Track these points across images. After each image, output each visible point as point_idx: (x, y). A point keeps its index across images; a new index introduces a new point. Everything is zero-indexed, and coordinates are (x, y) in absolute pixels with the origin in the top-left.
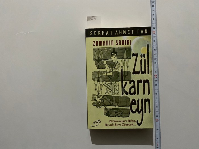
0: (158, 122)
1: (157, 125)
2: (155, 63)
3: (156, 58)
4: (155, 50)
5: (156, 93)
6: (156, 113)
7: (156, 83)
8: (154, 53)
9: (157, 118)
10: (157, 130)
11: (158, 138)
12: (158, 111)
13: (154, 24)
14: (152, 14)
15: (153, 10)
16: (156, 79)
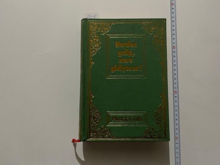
0: (178, 140)
1: (177, 143)
2: (175, 79)
3: (176, 73)
4: (175, 65)
5: (175, 109)
6: (176, 130)
7: (176, 99)
9: (177, 136)
11: (178, 158)
12: (178, 128)
13: (174, 39)
14: (173, 29)
15: (173, 26)
16: (176, 95)
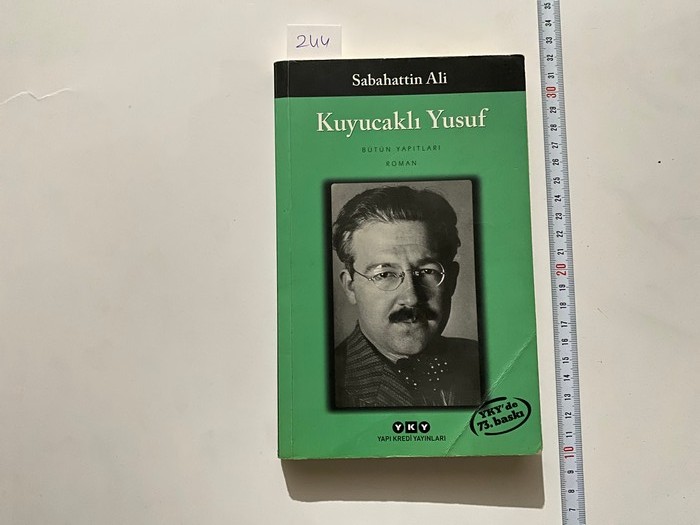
1: (571, 472)
2: (559, 216)
4: (555, 162)
5: (561, 337)
6: (564, 420)
7: (564, 296)
8: (553, 176)
9: (571, 442)
10: (571, 491)
12: (571, 411)
13: (550, 58)
15: (547, 6)
16: (563, 280)
